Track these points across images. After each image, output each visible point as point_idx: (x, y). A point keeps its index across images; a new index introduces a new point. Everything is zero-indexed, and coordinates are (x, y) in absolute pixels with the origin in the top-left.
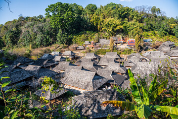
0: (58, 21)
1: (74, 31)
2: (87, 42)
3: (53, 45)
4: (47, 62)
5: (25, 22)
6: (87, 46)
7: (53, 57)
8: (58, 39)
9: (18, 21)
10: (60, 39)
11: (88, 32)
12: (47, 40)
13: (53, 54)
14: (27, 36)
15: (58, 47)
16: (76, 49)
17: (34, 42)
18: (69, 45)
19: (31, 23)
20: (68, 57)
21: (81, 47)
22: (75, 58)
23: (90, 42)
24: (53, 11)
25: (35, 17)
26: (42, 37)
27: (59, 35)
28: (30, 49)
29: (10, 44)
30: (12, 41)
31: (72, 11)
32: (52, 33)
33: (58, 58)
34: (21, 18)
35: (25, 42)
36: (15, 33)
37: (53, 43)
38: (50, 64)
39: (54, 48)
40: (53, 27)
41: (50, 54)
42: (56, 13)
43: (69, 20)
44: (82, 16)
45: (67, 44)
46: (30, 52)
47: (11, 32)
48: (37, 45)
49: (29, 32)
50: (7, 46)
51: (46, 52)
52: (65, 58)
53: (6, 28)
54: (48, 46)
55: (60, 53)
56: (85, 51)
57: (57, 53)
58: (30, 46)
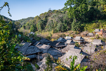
0: (73, 12)
1: (87, 20)
2: (97, 30)
3: (69, 31)
4: (59, 44)
5: (52, 14)
6: (97, 34)
7: (66, 41)
8: (72, 26)
9: (47, 13)
10: (74, 26)
11: (99, 21)
12: (65, 28)
13: (66, 38)
14: (51, 24)
15: (72, 33)
16: (86, 35)
17: (56, 28)
18: (81, 32)
19: (55, 14)
20: (77, 41)
21: (90, 34)
22: (84, 43)
23: (100, 30)
24: (70, 5)
25: (60, 10)
26: (61, 25)
27: (73, 24)
28: (52, 33)
29: (40, 29)
30: (42, 27)
31: (86, 4)
32: (69, 22)
33: (69, 42)
34: (50, 11)
35: (49, 28)
36: (45, 22)
37: (69, 29)
38: (61, 46)
39: (69, 33)
40: (70, 17)
41: (63, 38)
42: (73, 6)
43: (82, 11)
44: (95, 7)
45: (79, 31)
46: (51, 36)
47: (42, 21)
48: (57, 31)
49: (52, 21)
50: (39, 30)
51: (61, 36)
52: (75, 42)
53: (40, 18)
54: (65, 32)
55: (72, 38)
56: (94, 37)
57: (70, 37)
58: (52, 31)
